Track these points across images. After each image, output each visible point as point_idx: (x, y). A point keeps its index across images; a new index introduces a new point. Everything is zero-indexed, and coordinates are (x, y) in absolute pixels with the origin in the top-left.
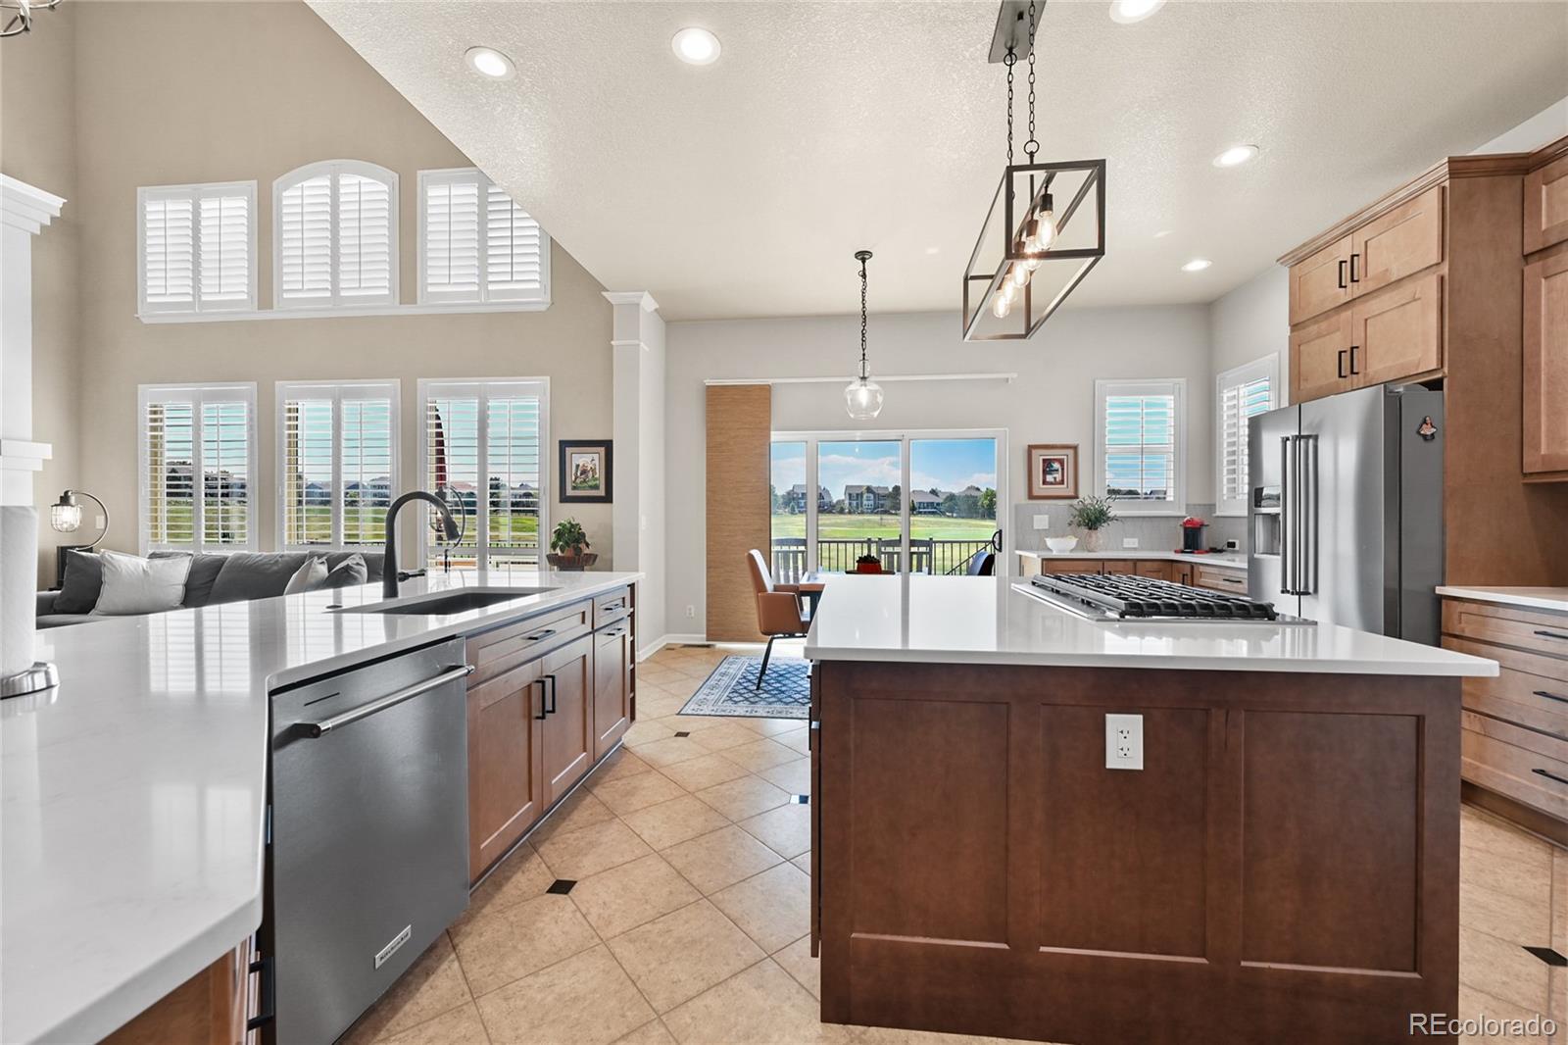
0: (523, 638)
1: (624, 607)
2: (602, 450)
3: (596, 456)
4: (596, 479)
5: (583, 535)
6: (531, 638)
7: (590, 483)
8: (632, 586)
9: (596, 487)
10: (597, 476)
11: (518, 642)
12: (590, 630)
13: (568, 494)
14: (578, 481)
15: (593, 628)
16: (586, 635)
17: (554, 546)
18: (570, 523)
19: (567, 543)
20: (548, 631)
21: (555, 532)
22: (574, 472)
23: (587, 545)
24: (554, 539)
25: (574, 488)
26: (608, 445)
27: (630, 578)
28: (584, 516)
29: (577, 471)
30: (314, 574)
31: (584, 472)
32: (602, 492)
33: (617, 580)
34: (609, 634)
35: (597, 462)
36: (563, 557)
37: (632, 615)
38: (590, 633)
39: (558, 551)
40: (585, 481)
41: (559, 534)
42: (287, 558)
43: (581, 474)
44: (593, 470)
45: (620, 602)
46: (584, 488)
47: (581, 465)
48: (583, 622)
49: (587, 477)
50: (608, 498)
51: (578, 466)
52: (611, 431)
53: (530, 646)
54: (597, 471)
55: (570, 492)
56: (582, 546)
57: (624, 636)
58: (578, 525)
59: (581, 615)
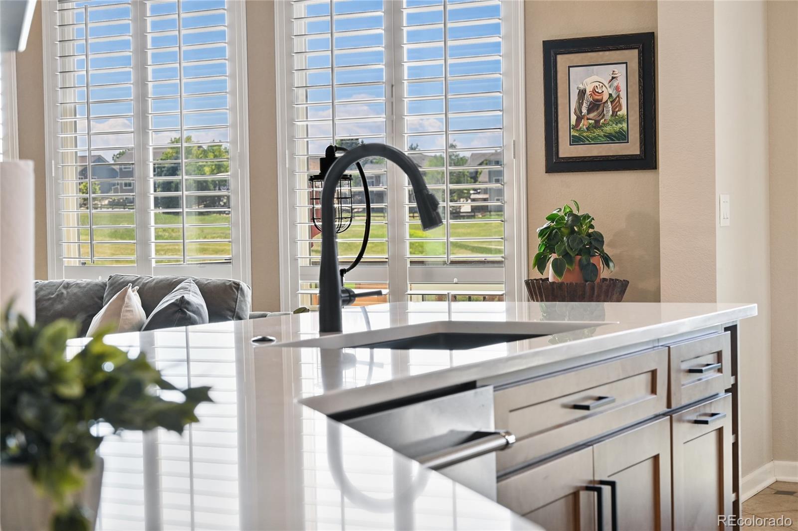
0: (565, 406)
1: (720, 370)
2: (633, 56)
3: (620, 70)
4: (620, 120)
5: (598, 239)
6: (576, 407)
7: (608, 129)
8: (733, 329)
9: (622, 137)
10: (623, 112)
11: (556, 413)
12: (663, 409)
13: (562, 154)
14: (584, 124)
15: (669, 405)
16: (657, 417)
17: (540, 262)
18: (571, 213)
19: (566, 255)
20: (600, 398)
21: (542, 233)
22: (574, 105)
23: (607, 260)
24: (538, 247)
25: (575, 141)
26: (645, 44)
28: (597, 198)
29: (580, 105)
30: (129, 316)
31: (595, 105)
32: (632, 147)
34: (697, 422)
35: (621, 82)
36: (561, 285)
37: (733, 390)
38: (664, 415)
39: (550, 273)
40: (597, 125)
41: (550, 238)
42: (75, 290)
43: (590, 111)
44: (615, 101)
45: (711, 359)
46: (595, 141)
47: (589, 90)
48: (654, 391)
49: (602, 115)
50: (647, 160)
51: (582, 93)
52: (652, 13)
53: (576, 420)
54: (623, 102)
55: (566, 150)
56: (597, 260)
57: (720, 431)
58: (587, 217)
59: (648, 376)
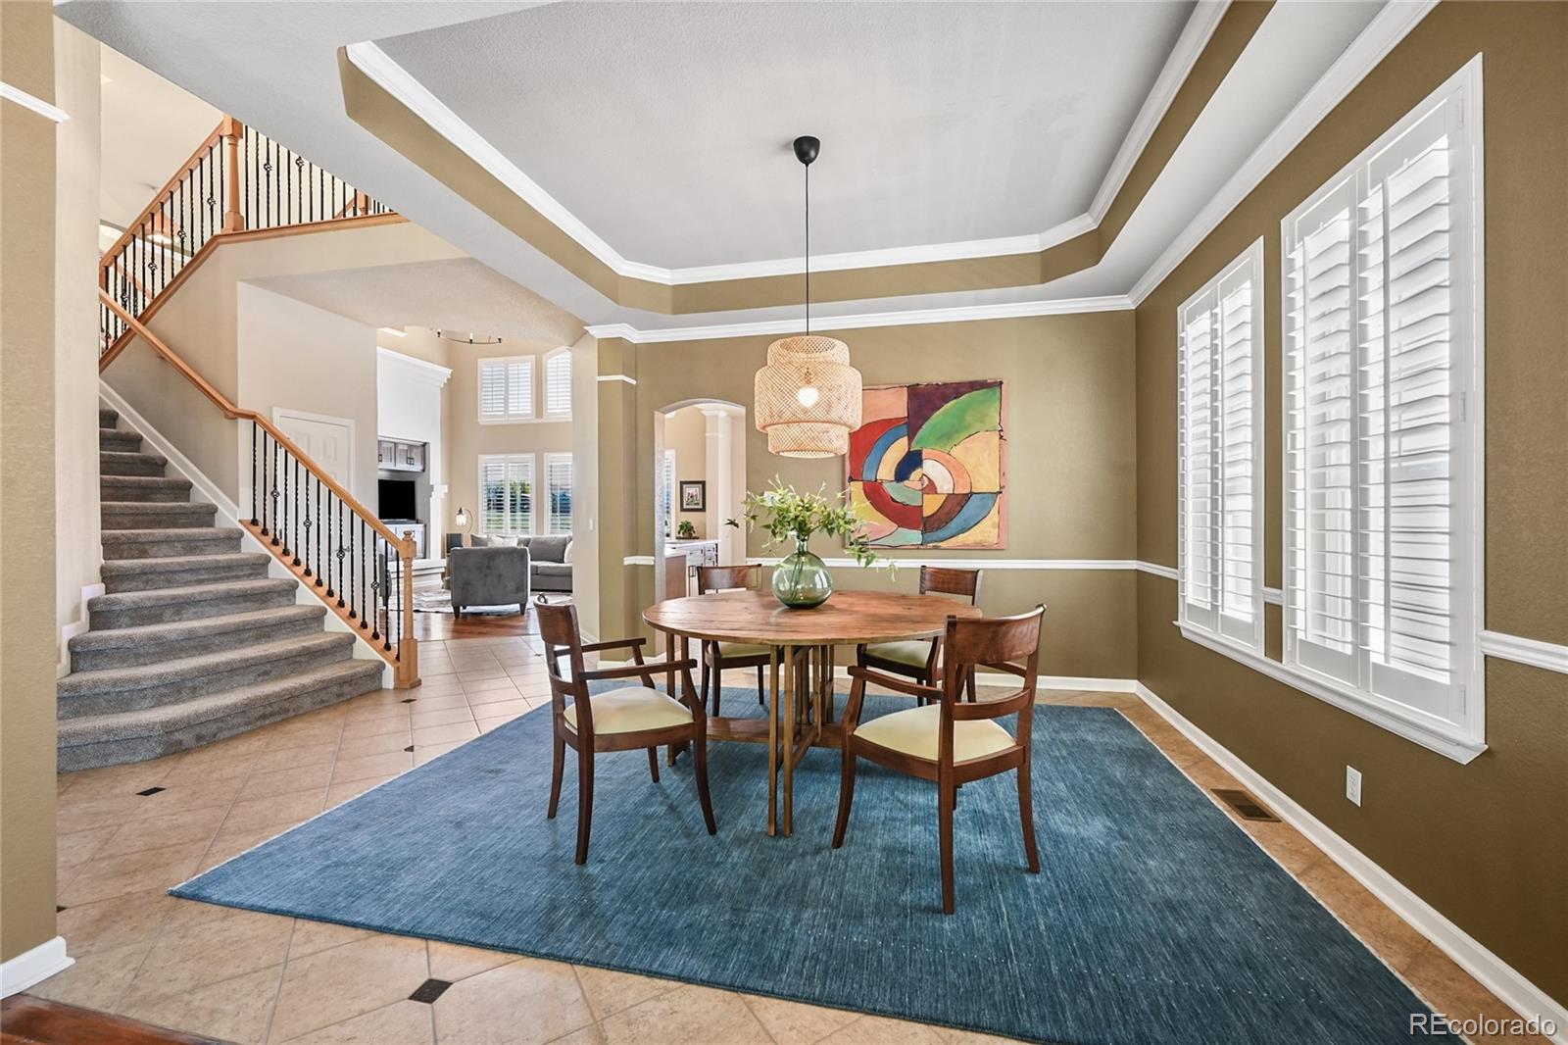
2: (701, 486)
3: (698, 489)
4: (698, 500)
5: (693, 527)
7: (695, 502)
9: (698, 504)
13: (684, 507)
14: (689, 501)
18: (686, 521)
19: (685, 529)
21: (679, 524)
23: (695, 530)
24: (679, 529)
25: (687, 504)
26: (703, 483)
27: (716, 541)
28: (692, 518)
29: (688, 496)
31: (692, 497)
32: (700, 507)
33: (709, 543)
35: (698, 491)
36: (684, 536)
39: (681, 533)
40: (692, 501)
46: (692, 505)
49: (694, 499)
50: (703, 509)
51: (689, 493)
52: (705, 476)
54: (698, 496)
56: (693, 530)
58: (690, 522)
